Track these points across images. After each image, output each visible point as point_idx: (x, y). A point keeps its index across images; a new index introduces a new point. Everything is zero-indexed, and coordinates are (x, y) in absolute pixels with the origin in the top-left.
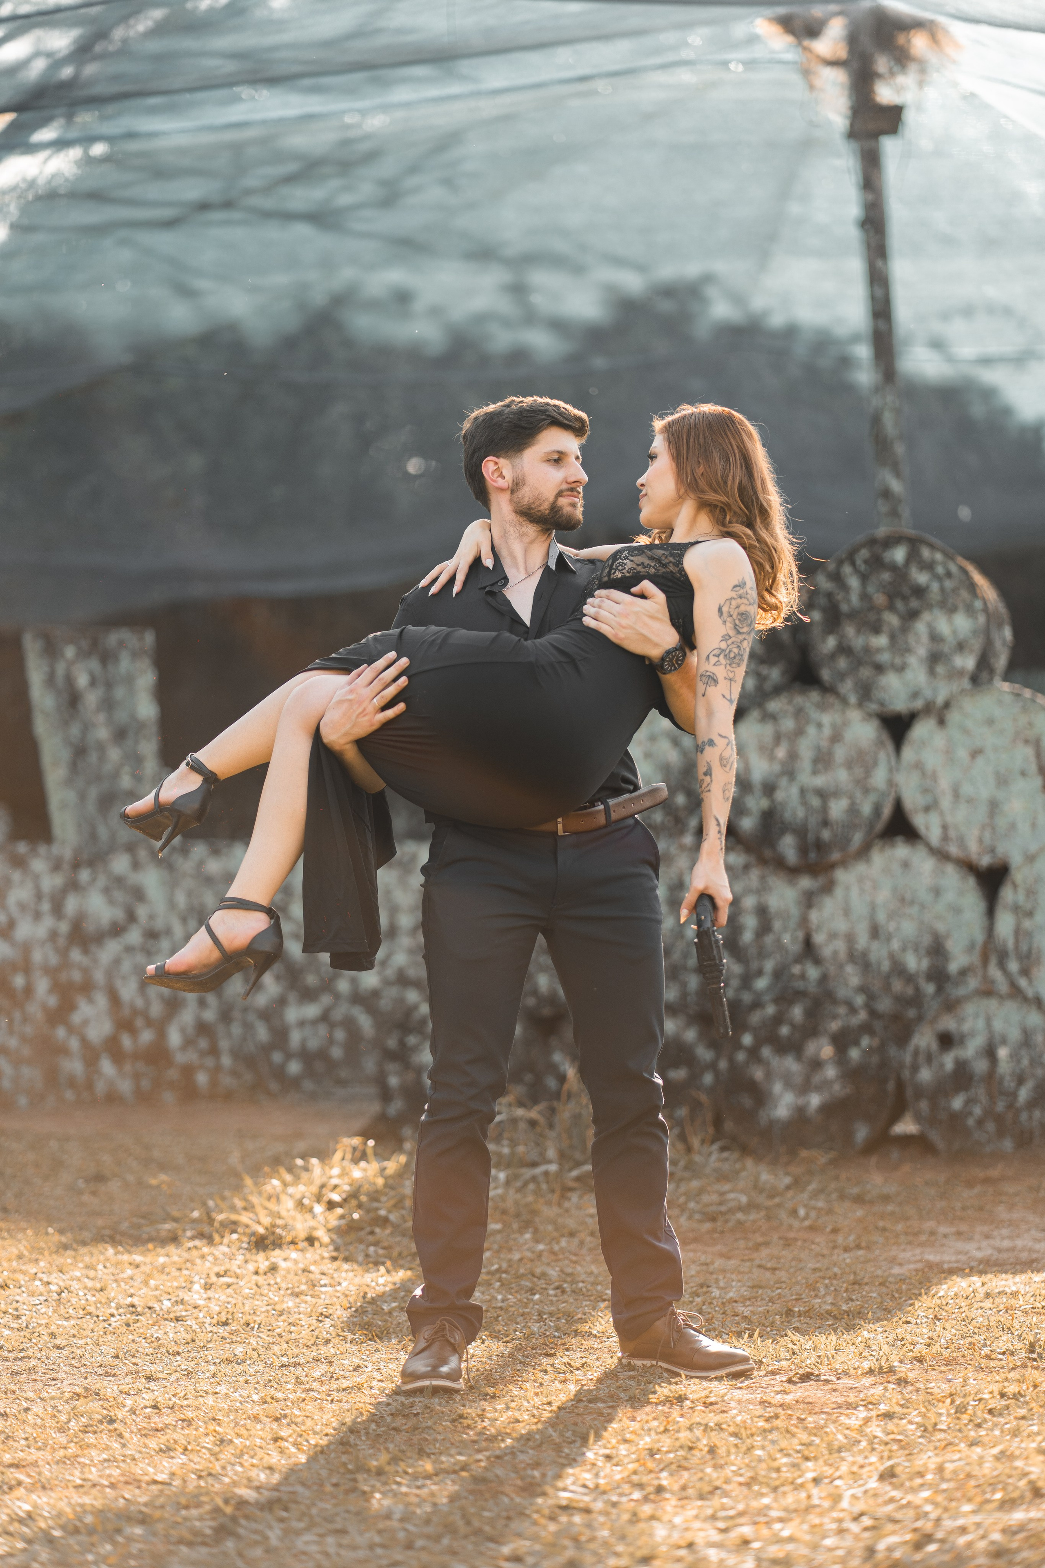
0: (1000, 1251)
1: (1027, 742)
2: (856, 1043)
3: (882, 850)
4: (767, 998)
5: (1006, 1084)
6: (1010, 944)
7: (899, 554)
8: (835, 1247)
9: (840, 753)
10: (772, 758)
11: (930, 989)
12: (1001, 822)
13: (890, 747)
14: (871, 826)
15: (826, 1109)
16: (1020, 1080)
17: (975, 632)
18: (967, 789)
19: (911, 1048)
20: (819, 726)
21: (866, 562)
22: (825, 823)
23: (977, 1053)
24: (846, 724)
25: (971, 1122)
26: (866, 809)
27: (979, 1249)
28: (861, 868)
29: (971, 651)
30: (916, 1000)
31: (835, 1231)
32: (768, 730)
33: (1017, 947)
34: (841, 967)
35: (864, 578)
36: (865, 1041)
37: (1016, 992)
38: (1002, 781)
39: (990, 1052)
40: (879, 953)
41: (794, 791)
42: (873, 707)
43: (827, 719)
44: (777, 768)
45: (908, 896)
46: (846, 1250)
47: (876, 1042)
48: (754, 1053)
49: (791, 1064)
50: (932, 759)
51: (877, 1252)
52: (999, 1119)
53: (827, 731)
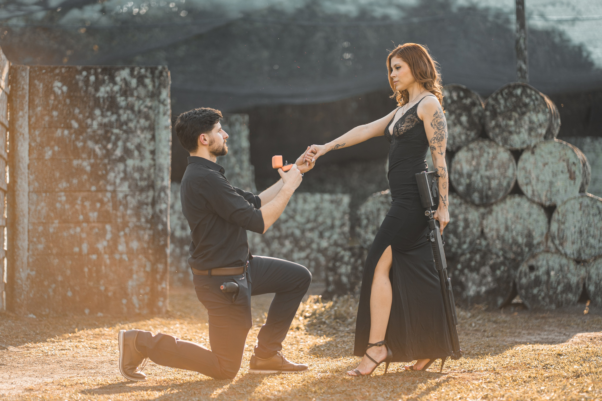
0: (542, 339)
1: (564, 160)
2: (499, 269)
3: (510, 199)
4: (467, 252)
5: (553, 285)
6: (556, 234)
7: (519, 91)
8: (484, 336)
9: (496, 163)
10: (471, 165)
11: (527, 249)
12: (554, 190)
13: (514, 161)
14: (506, 190)
15: (488, 292)
16: (559, 284)
17: (546, 120)
18: (542, 177)
19: (519, 271)
20: (488, 153)
21: (506, 94)
22: (490, 189)
23: (543, 273)
24: (498, 153)
25: (540, 298)
26: (505, 184)
27: (535, 338)
28: (502, 205)
29: (545, 127)
30: (521, 254)
31: (485, 331)
32: (470, 154)
33: (558, 235)
34: (494, 241)
35: (506, 100)
36: (502, 268)
37: (558, 251)
38: (555, 175)
39: (548, 273)
40: (508, 236)
41: (479, 177)
42: (508, 147)
43: (491, 151)
44: (472, 168)
45: (519, 216)
46: (488, 337)
47: (506, 268)
48: (462, 271)
49: (475, 276)
50: (529, 166)
51: (498, 338)
52: (550, 297)
53: (491, 155)
